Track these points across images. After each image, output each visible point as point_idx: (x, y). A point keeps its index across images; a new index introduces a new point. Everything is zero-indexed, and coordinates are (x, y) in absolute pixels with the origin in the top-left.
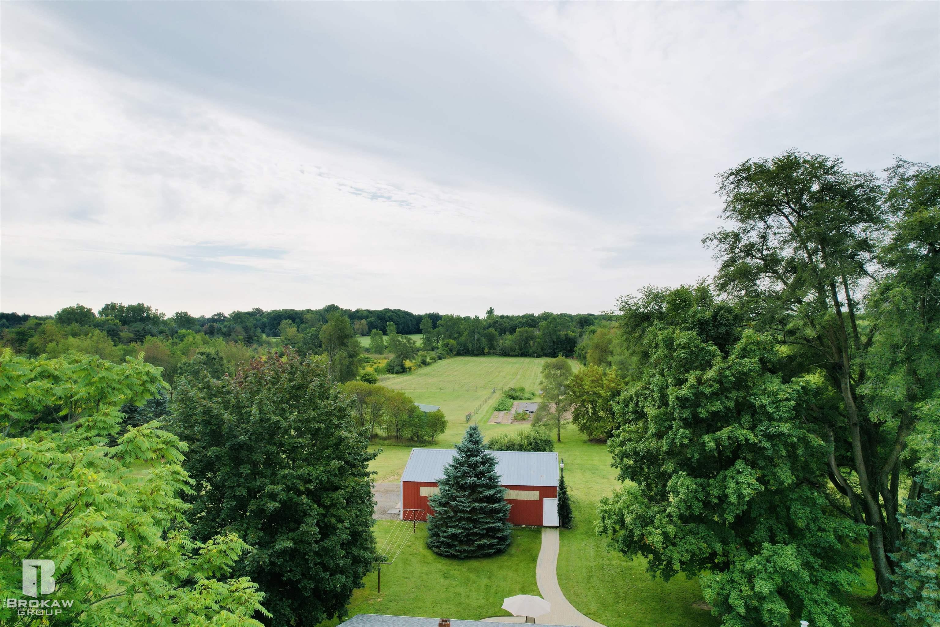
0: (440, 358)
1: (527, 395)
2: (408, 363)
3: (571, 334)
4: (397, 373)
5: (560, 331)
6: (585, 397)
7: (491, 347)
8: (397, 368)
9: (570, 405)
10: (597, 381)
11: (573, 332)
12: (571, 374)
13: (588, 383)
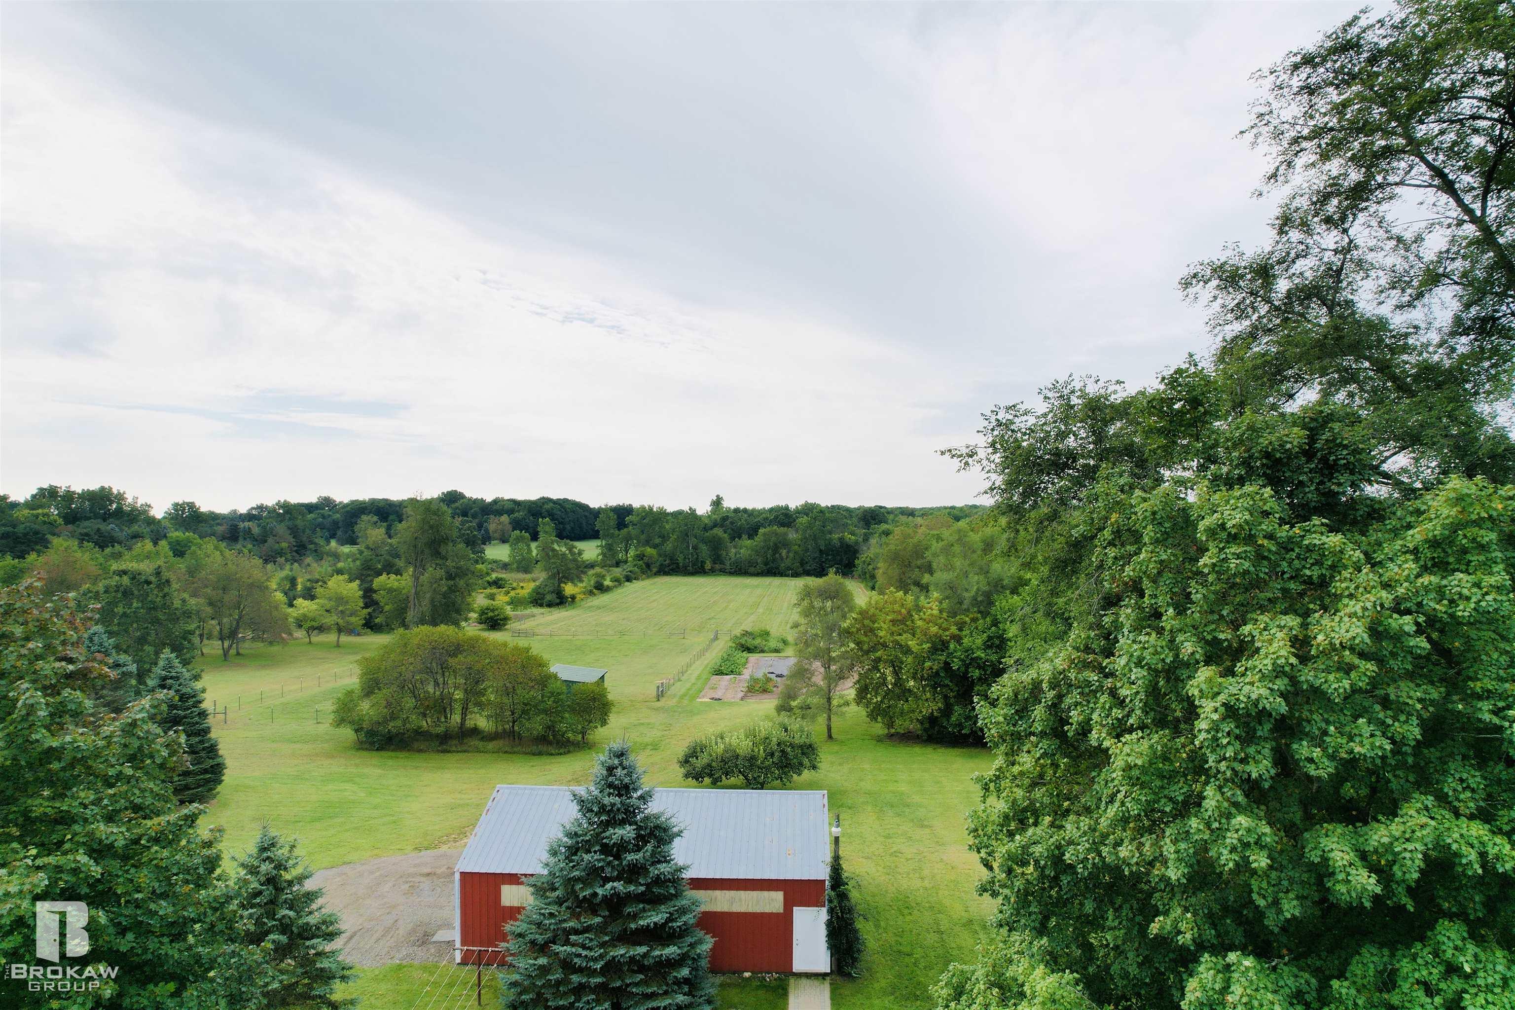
0: (628, 579)
1: (773, 644)
2: (569, 589)
3: (849, 538)
4: (550, 605)
5: (830, 533)
6: (879, 654)
7: (717, 559)
8: (549, 597)
9: (851, 667)
10: (903, 622)
11: (853, 534)
12: (851, 609)
13: (885, 626)
